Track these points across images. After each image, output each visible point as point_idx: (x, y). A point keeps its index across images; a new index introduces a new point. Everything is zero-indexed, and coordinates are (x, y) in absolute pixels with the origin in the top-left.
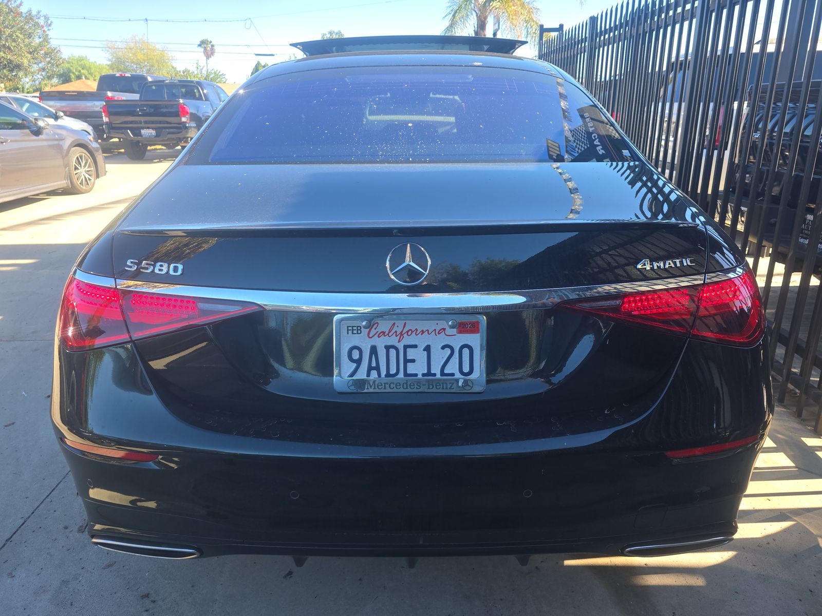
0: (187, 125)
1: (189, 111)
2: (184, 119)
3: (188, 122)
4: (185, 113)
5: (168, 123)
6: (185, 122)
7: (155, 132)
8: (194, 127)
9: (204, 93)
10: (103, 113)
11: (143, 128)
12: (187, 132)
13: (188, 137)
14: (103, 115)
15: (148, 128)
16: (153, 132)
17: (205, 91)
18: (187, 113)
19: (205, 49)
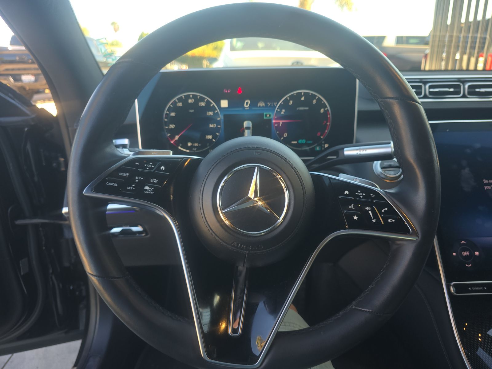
11: (24, 74)
15: (28, 74)
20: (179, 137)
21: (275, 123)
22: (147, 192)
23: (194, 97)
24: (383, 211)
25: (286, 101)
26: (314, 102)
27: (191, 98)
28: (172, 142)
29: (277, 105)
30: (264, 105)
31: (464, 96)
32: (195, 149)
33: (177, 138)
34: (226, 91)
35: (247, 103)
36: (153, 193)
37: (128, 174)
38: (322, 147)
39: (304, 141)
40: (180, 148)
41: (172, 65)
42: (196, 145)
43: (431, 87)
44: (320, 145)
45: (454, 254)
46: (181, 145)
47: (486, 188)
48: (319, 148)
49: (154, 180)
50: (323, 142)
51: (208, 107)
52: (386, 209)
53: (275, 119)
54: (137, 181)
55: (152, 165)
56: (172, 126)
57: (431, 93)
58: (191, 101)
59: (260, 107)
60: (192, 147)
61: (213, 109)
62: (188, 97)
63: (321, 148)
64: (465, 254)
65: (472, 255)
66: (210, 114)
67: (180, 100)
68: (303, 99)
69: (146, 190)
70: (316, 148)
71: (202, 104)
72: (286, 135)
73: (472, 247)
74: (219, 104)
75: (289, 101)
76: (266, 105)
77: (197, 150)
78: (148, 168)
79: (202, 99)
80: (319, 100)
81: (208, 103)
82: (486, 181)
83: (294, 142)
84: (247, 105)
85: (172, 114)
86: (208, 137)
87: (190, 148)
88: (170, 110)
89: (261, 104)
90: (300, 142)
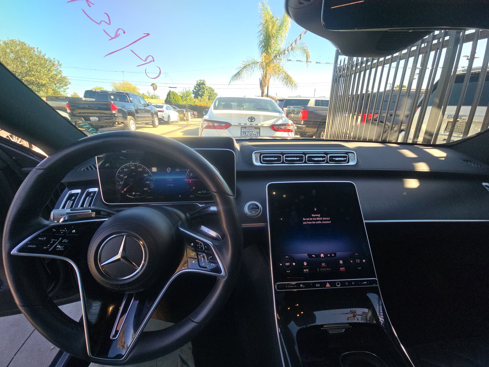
0: (116, 115)
1: (117, 108)
2: (114, 112)
3: (117, 113)
4: (115, 109)
5: (105, 114)
6: (115, 113)
7: (98, 118)
8: (121, 117)
9: (130, 99)
10: (67, 108)
11: (91, 116)
12: (116, 119)
13: (116, 122)
14: (67, 109)
15: (94, 116)
16: (97, 119)
17: (131, 99)
18: (116, 109)
19: (153, 87)
22: (58, 249)
23: (135, 165)
24: (209, 258)
27: (133, 166)
28: (122, 192)
29: (187, 170)
30: (179, 170)
31: (305, 162)
32: (137, 196)
33: (125, 189)
35: (169, 169)
36: (63, 249)
37: (45, 238)
39: (205, 192)
40: (127, 195)
42: (138, 193)
43: (286, 157)
45: (281, 264)
47: (304, 223)
49: (65, 241)
51: (144, 172)
52: (211, 257)
53: (187, 179)
54: (52, 242)
55: (66, 230)
56: (122, 183)
57: (286, 160)
58: (133, 168)
59: (177, 172)
61: (148, 173)
62: (131, 165)
64: (287, 264)
65: (291, 264)
66: (145, 175)
67: (126, 167)
69: (58, 248)
71: (141, 170)
72: (194, 188)
73: (292, 260)
74: (151, 170)
76: (181, 171)
77: (138, 197)
78: (62, 233)
79: (140, 167)
81: (144, 168)
82: (304, 219)
83: (200, 192)
84: (169, 170)
85: (121, 176)
86: (145, 189)
87: (134, 196)
88: (120, 173)
89: (178, 170)
90: (203, 192)
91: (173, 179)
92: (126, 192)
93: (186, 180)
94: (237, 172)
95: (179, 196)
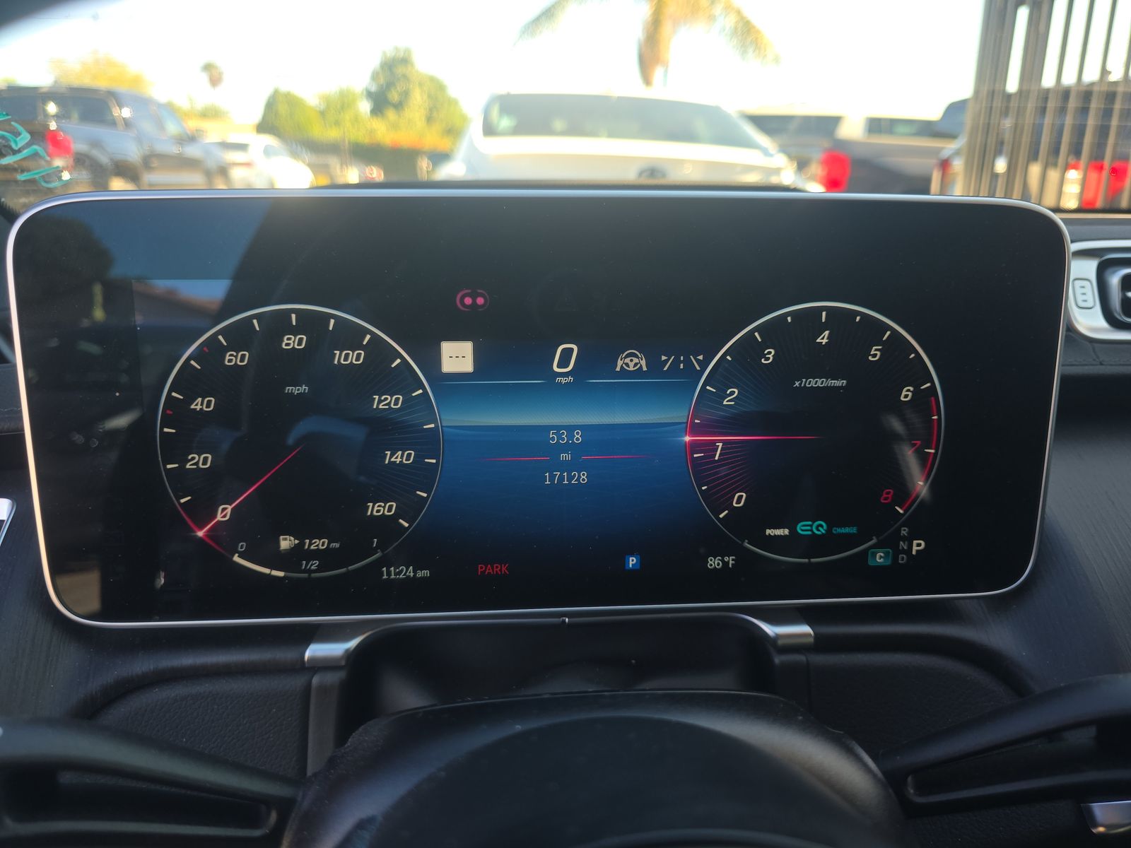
1: (70, 147)
2: (60, 161)
4: (61, 151)
9: (120, 115)
17: (126, 113)
18: (68, 151)
20: (232, 509)
21: (694, 447)
23: (310, 324)
25: (749, 349)
26: (875, 353)
27: (295, 331)
28: (200, 534)
29: (704, 365)
32: (314, 564)
33: (224, 513)
34: (468, 301)
35: (566, 355)
38: (897, 552)
39: (820, 528)
40: (236, 558)
41: (345, 166)
42: (320, 544)
44: (890, 543)
46: (242, 546)
48: (887, 554)
50: (904, 531)
51: (378, 374)
53: (694, 429)
56: (200, 461)
58: (291, 342)
59: (624, 373)
60: (298, 554)
61: (403, 382)
62: (279, 325)
63: (895, 559)
66: (386, 402)
67: (239, 336)
68: (823, 339)
70: (874, 555)
71: (354, 357)
72: (739, 500)
74: (431, 361)
75: (759, 350)
76: (654, 366)
77: (321, 569)
79: (350, 338)
80: (896, 346)
81: (378, 351)
83: (779, 532)
84: (564, 362)
85: (197, 405)
86: (377, 509)
87: (290, 560)
88: (190, 383)
89: (632, 361)
90: (803, 528)
91: (584, 428)
92: (227, 536)
93: (687, 439)
94: (1065, 380)
95: (624, 562)
